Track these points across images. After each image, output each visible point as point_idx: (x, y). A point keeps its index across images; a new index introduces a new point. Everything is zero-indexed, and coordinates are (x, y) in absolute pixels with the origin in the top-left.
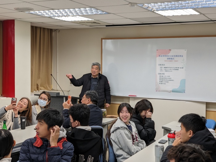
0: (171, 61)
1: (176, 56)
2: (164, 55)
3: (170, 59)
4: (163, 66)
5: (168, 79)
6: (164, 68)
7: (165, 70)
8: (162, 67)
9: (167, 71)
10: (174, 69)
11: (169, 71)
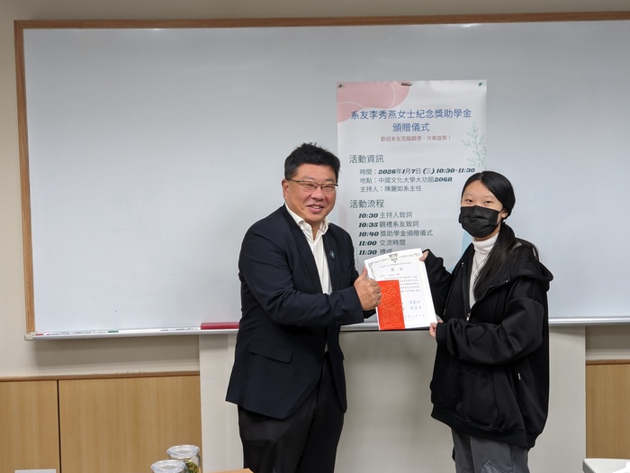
0: (414, 138)
1: (439, 113)
2: (378, 110)
3: (407, 127)
4: (376, 167)
5: (400, 229)
6: (381, 172)
7: (384, 184)
8: (369, 171)
9: (394, 189)
10: (428, 176)
11: (406, 188)
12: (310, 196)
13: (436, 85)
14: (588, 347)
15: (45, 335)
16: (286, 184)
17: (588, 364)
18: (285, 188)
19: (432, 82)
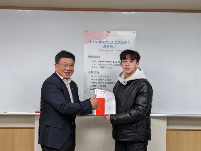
0: (110, 51)
1: (119, 42)
2: (99, 40)
3: (108, 47)
4: (97, 60)
5: (105, 81)
6: (99, 62)
7: (100, 66)
8: (95, 61)
9: (103, 67)
10: (114, 63)
11: (107, 67)
12: (65, 69)
13: (119, 33)
14: (168, 124)
16: (56, 65)
17: (167, 130)
18: (56, 66)
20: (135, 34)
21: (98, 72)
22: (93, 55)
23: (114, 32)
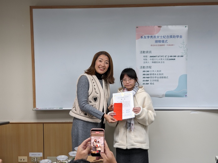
0: (162, 45)
6: (150, 57)
8: (147, 56)
11: (159, 62)
15: (39, 109)
19: (169, 26)
20: (187, 28)
21: (150, 67)
22: (144, 51)
23: (165, 26)
